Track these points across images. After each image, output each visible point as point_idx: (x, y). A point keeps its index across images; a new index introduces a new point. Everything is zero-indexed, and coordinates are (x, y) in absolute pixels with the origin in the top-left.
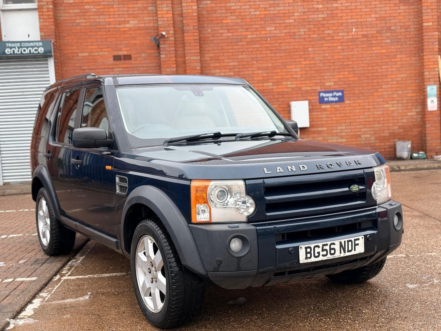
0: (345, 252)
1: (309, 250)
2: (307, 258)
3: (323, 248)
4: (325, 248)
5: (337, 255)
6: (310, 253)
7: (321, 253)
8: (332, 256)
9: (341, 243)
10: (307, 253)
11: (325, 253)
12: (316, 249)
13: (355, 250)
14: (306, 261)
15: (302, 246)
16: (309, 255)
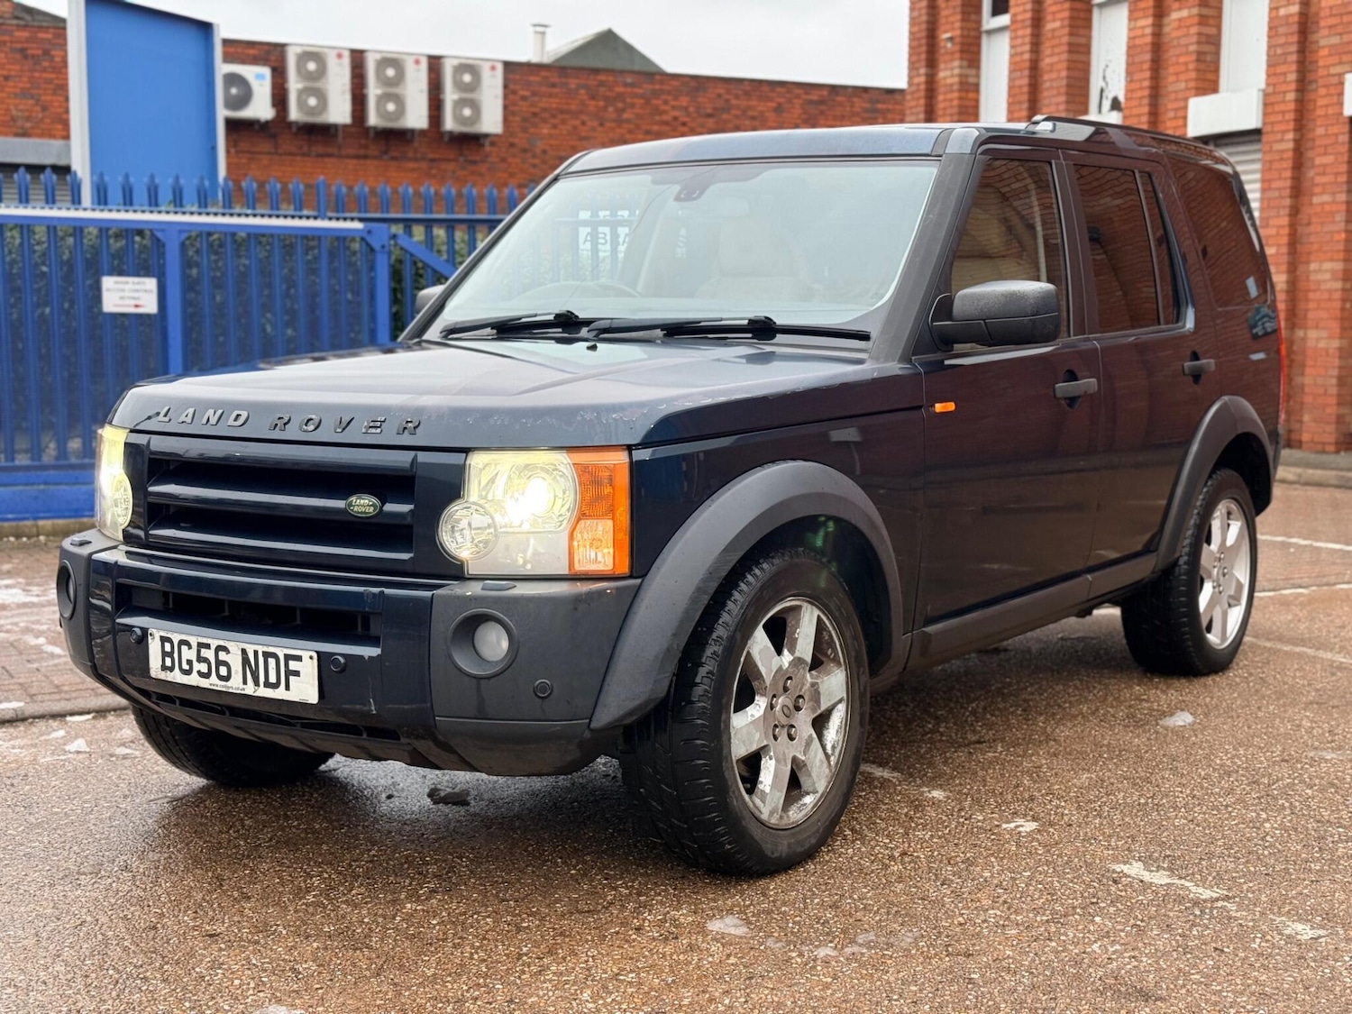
0: (257, 683)
1: (168, 647)
2: (164, 668)
3: (199, 652)
4: (205, 653)
5: (235, 685)
6: (171, 654)
7: (197, 666)
8: (224, 683)
9: (244, 651)
10: (165, 654)
11: (204, 668)
12: (184, 648)
13: (287, 688)
14: (163, 676)
15: (154, 631)
16: (168, 662)
